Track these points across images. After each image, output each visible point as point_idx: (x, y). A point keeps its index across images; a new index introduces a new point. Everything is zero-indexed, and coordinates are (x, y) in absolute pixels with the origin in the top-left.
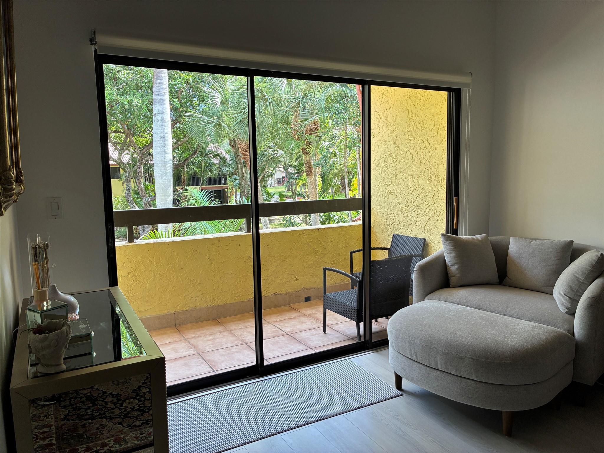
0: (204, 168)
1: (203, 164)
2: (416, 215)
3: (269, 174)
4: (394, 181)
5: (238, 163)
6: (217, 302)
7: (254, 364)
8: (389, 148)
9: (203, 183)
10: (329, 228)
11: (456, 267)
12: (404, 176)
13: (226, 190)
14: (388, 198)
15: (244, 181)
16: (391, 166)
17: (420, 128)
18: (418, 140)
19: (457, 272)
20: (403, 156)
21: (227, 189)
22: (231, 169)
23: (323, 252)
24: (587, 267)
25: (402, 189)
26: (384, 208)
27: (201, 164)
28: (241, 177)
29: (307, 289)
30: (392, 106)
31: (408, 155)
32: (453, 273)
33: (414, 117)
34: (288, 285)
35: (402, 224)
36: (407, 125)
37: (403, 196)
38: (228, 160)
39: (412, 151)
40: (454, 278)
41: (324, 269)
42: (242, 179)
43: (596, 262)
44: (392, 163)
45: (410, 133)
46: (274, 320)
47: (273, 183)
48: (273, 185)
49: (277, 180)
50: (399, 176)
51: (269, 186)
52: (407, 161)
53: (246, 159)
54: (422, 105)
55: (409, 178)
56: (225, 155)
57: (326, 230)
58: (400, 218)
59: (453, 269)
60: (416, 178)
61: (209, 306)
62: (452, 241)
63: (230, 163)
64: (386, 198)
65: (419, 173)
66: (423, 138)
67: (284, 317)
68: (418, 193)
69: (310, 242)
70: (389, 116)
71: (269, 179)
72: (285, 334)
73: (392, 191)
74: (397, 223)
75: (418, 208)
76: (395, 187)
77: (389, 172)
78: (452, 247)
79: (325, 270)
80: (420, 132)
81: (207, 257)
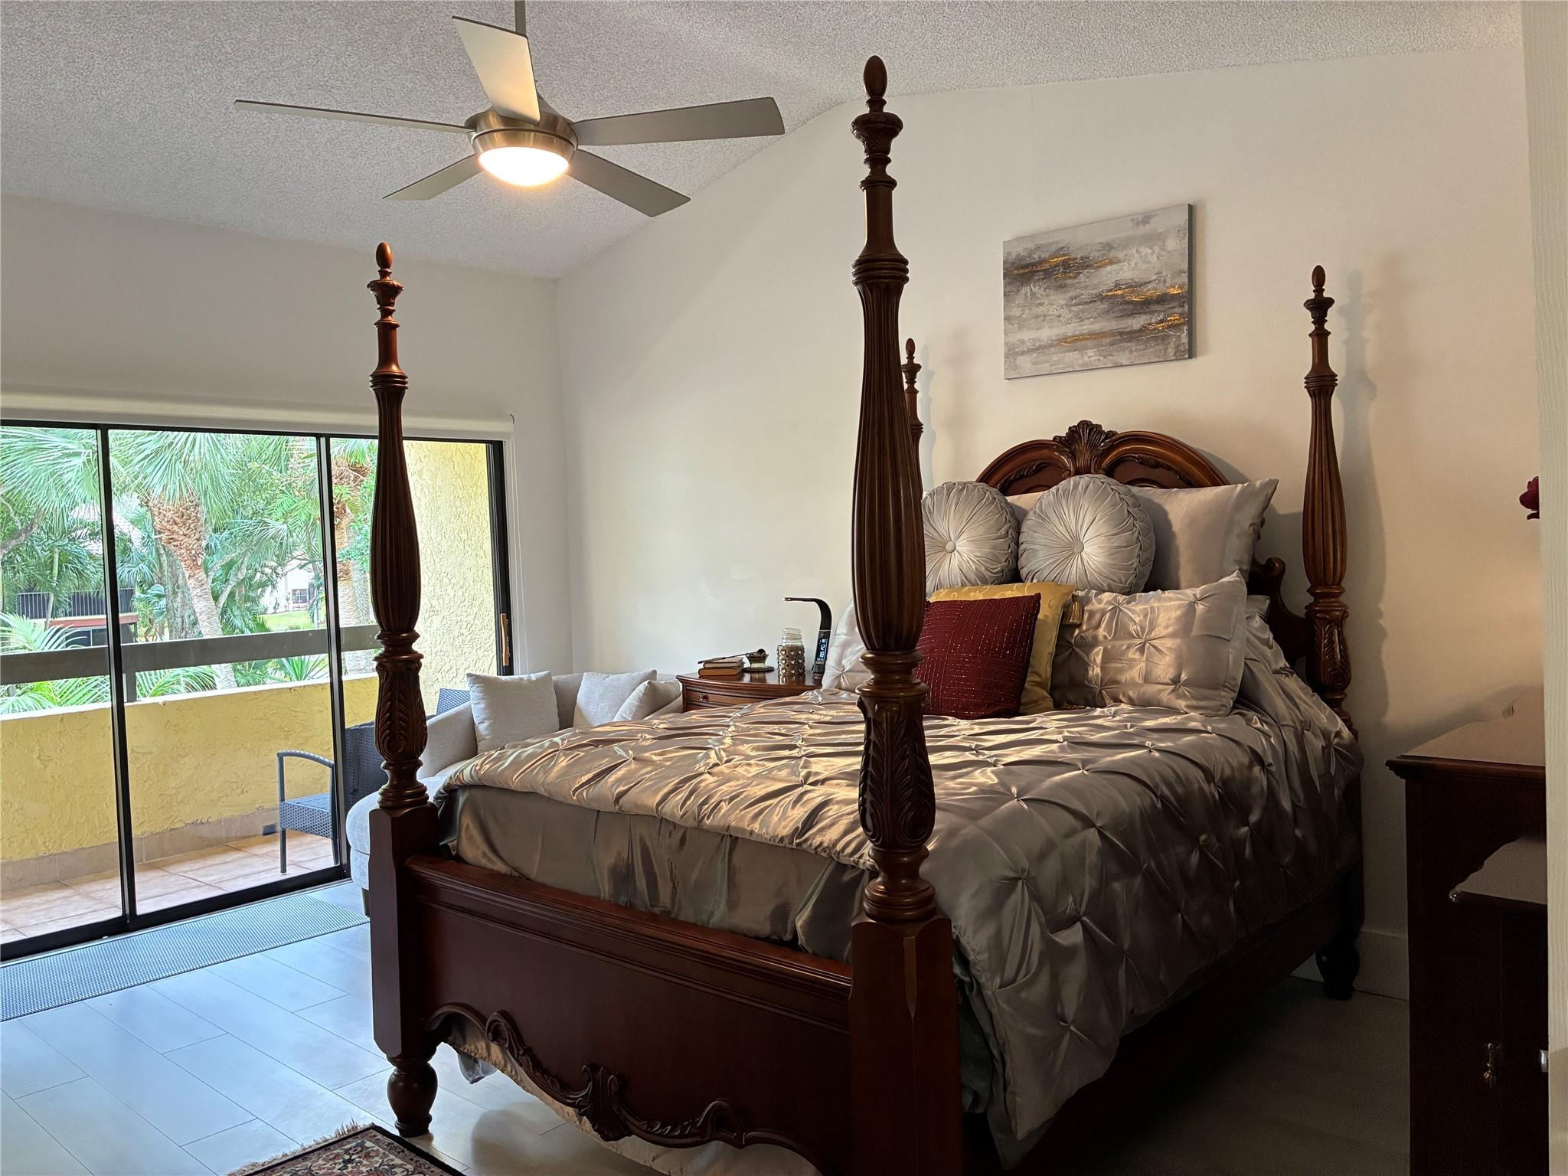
0: (60, 566)
1: (56, 556)
2: (475, 650)
3: (265, 578)
4: (438, 590)
5: (162, 551)
6: (60, 845)
7: (119, 913)
8: (428, 528)
9: (55, 609)
10: (313, 685)
11: (486, 724)
12: (453, 581)
13: (132, 627)
14: (431, 622)
15: (179, 600)
16: (432, 563)
17: (472, 495)
18: (470, 515)
19: (487, 732)
20: (449, 544)
21: (135, 624)
22: (146, 569)
23: (301, 734)
24: (635, 702)
25: (452, 604)
26: (426, 641)
27: (52, 558)
28: (170, 589)
29: (268, 810)
30: (428, 453)
31: (456, 543)
32: (481, 735)
33: (462, 474)
34: (224, 804)
35: (454, 670)
36: (453, 488)
37: (454, 618)
38: (137, 542)
39: (464, 536)
40: (482, 742)
41: (278, 754)
42: (175, 593)
43: (644, 694)
44: (434, 556)
45: (458, 503)
46: (187, 868)
47: (283, 602)
48: (281, 609)
49: (294, 594)
50: (445, 580)
51: (271, 610)
52: (457, 552)
53: (175, 543)
54: (472, 454)
55: (461, 583)
56: (125, 531)
57: (307, 688)
58: (451, 657)
59: (482, 728)
60: (471, 583)
61: (41, 854)
62: (481, 685)
63: (144, 551)
64: (428, 622)
65: (475, 575)
66: (478, 514)
67: (210, 862)
68: (475, 610)
69: (272, 715)
70: (424, 471)
71: (263, 591)
72: (203, 884)
73: (437, 608)
74: (447, 668)
75: (477, 636)
76: (441, 601)
77: (430, 574)
78: (481, 693)
79: (281, 757)
80: (472, 502)
81: (35, 756)
